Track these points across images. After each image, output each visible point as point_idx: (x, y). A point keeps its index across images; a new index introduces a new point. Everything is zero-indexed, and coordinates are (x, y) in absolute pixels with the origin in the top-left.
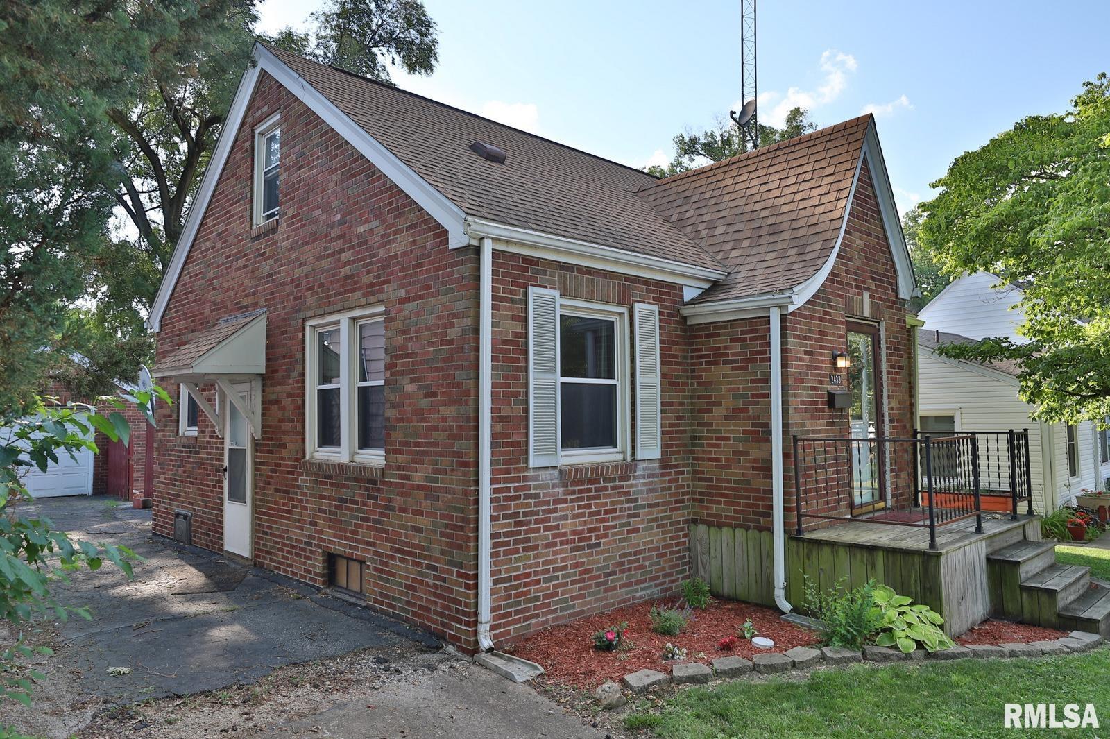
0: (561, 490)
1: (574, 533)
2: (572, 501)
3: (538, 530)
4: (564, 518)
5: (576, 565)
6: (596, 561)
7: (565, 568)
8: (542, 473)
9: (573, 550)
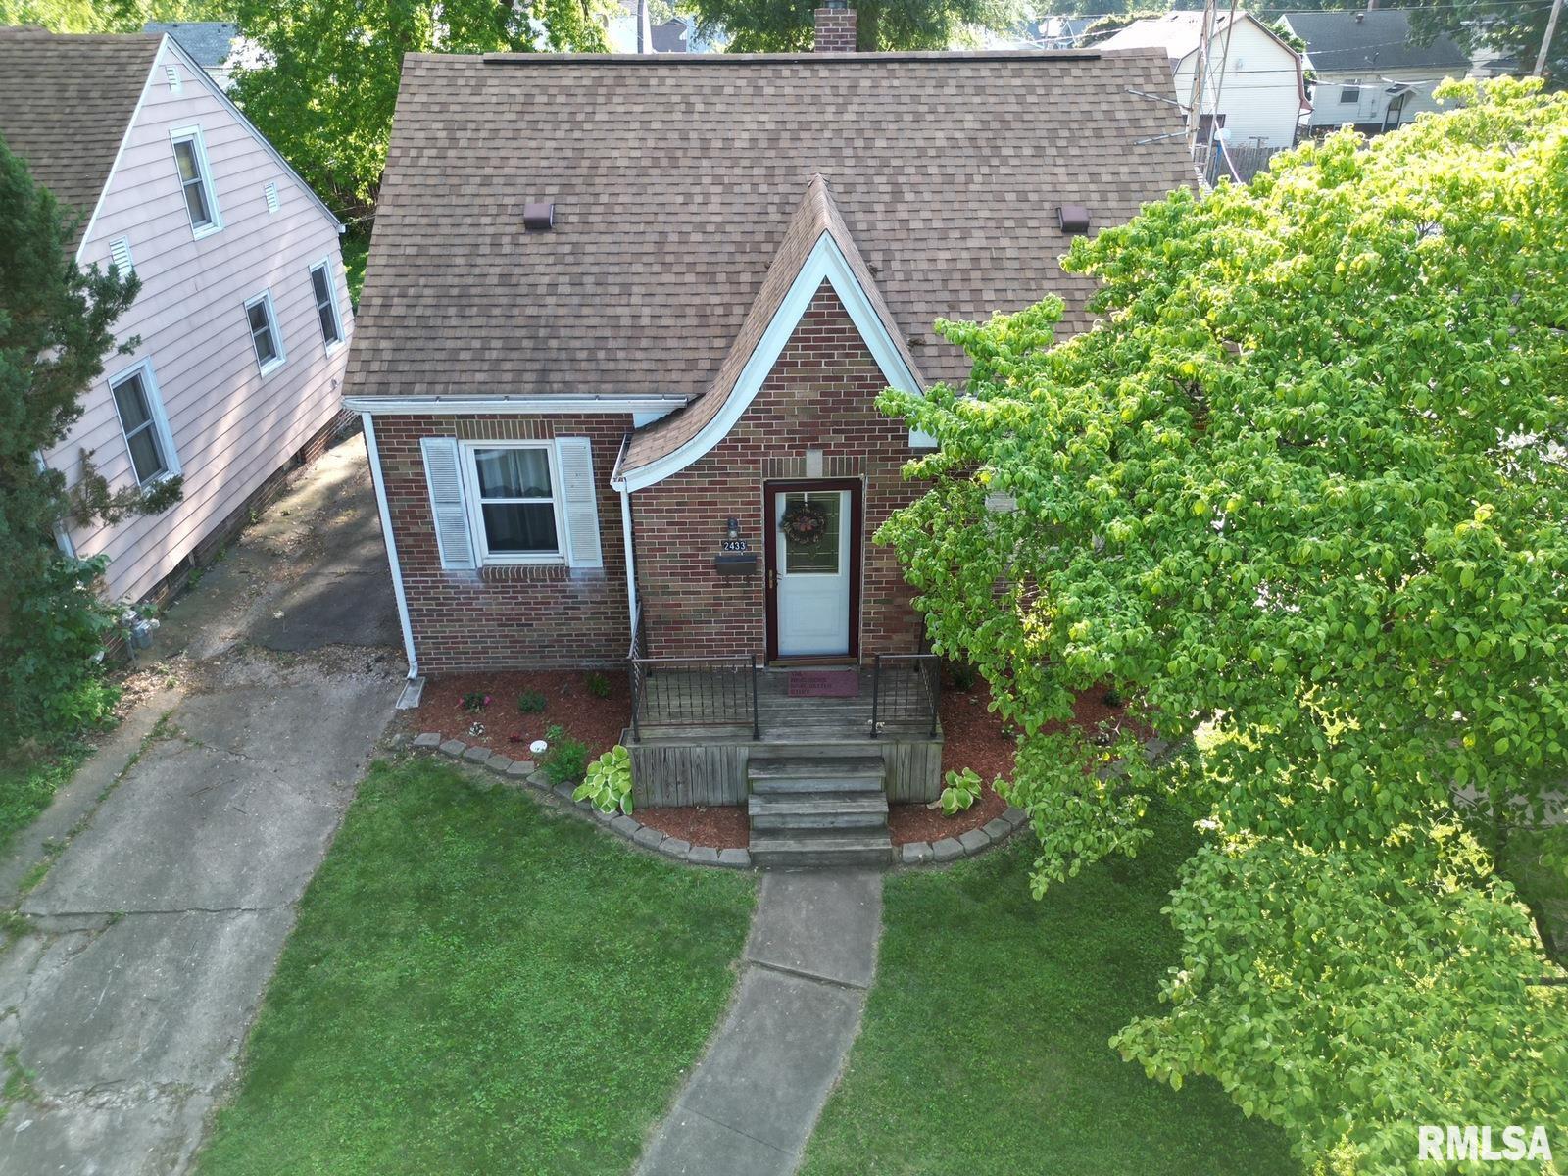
0: (482, 585)
1: (501, 614)
2: (494, 592)
3: (461, 609)
4: (490, 604)
5: (506, 636)
6: (530, 636)
7: (494, 636)
8: (459, 573)
9: (499, 625)
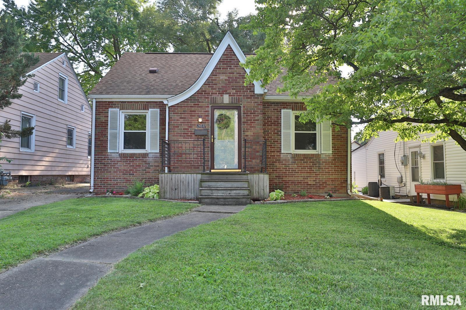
1: (124, 170)
2: (123, 162)
3: (112, 168)
4: (121, 166)
5: (125, 178)
6: (132, 178)
7: (121, 178)
8: (113, 154)
9: (123, 174)
